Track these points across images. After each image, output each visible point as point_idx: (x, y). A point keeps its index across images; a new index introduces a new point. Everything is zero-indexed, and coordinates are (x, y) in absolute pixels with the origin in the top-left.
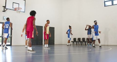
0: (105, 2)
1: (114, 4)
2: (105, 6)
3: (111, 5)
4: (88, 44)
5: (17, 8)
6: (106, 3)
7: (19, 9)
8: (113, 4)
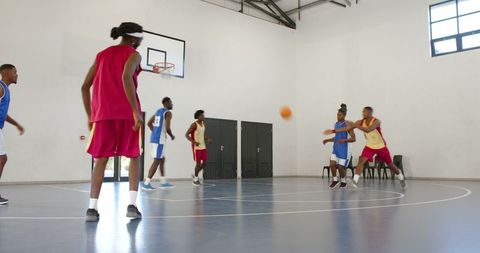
0: (433, 42)
1: (464, 47)
2: (434, 54)
3: (455, 49)
4: (379, 174)
5: (160, 65)
6: (436, 44)
7: (165, 68)
8: (460, 49)
